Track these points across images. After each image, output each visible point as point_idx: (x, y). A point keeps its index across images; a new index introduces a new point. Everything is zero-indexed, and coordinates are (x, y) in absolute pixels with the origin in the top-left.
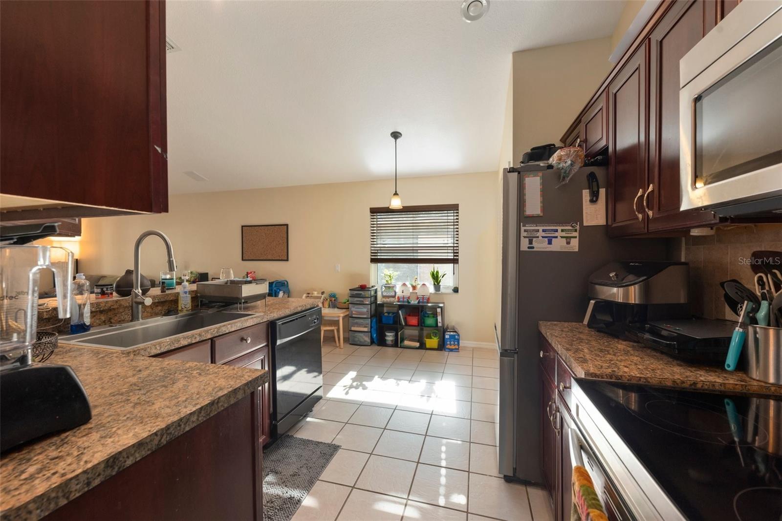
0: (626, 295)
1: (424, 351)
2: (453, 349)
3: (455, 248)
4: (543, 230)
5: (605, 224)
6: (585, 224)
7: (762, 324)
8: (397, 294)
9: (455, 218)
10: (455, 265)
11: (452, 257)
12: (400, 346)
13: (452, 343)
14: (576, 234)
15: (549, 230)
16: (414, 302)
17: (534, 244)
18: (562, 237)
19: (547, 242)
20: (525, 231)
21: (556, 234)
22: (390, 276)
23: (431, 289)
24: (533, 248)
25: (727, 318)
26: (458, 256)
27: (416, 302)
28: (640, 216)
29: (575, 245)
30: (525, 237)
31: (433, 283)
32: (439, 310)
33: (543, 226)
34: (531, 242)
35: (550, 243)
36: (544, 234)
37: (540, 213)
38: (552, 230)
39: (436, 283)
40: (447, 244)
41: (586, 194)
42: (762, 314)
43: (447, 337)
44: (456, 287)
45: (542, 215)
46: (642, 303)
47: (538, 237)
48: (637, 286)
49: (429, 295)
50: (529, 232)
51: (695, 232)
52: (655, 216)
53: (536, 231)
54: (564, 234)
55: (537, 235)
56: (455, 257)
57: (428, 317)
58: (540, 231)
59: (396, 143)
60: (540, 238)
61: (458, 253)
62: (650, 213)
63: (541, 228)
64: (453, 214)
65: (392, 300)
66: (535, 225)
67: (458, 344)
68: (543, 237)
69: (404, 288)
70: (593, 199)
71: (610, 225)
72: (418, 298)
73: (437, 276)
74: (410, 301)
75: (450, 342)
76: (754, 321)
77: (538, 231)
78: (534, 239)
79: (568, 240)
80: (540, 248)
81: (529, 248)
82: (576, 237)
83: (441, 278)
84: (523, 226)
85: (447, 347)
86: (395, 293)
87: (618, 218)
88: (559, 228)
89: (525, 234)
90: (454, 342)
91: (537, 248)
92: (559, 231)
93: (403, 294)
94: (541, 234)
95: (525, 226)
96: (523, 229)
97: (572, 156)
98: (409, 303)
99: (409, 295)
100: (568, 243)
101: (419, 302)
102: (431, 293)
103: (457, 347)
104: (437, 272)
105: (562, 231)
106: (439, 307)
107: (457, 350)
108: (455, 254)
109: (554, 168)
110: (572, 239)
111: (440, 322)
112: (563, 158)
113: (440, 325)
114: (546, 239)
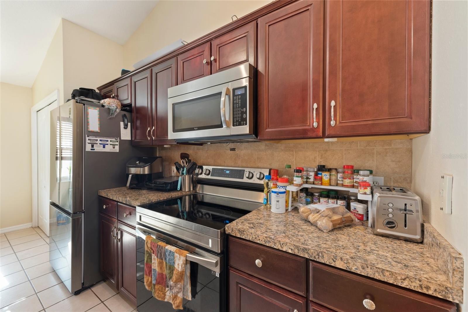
0: (144, 171)
4: (100, 140)
5: (130, 139)
6: (122, 139)
7: (185, 174)
14: (118, 143)
15: (103, 140)
17: (95, 147)
18: (110, 144)
19: (103, 147)
20: (89, 140)
21: (107, 143)
24: (94, 149)
25: (172, 175)
28: (149, 138)
29: (117, 149)
30: (89, 143)
33: (100, 138)
34: (93, 146)
35: (104, 147)
36: (101, 142)
37: (98, 130)
38: (105, 140)
41: (122, 124)
42: (185, 172)
45: (99, 132)
46: (150, 173)
47: (97, 144)
48: (147, 167)
50: (91, 140)
51: (165, 146)
52: (155, 139)
53: (96, 140)
54: (111, 143)
55: (97, 143)
58: (98, 140)
60: (98, 144)
62: (154, 138)
63: (99, 139)
66: (95, 137)
68: (100, 144)
70: (125, 127)
71: (133, 140)
76: (183, 174)
77: (97, 140)
78: (95, 145)
79: (114, 146)
80: (98, 150)
81: (91, 149)
82: (117, 145)
84: (87, 137)
87: (137, 138)
88: (109, 140)
89: (89, 141)
91: (96, 150)
92: (109, 141)
94: (99, 142)
95: (89, 137)
96: (87, 138)
97: (115, 104)
100: (114, 148)
105: (111, 141)
109: (105, 107)
110: (116, 146)
112: (110, 104)
114: (102, 145)
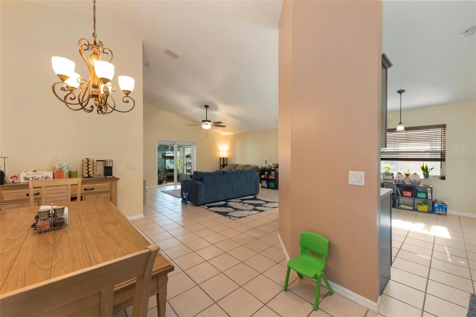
1: (417, 212)
2: (441, 214)
3: (442, 152)
8: (394, 178)
9: (443, 133)
10: (442, 162)
11: (440, 158)
12: (398, 207)
13: (441, 210)
16: (407, 183)
22: (388, 168)
23: (422, 177)
26: (445, 157)
27: (410, 184)
31: (423, 173)
32: (429, 189)
39: (425, 173)
40: (436, 149)
43: (435, 205)
44: (443, 176)
49: (420, 180)
56: (442, 158)
57: (420, 192)
59: (401, 96)
61: (445, 155)
64: (441, 131)
65: (391, 181)
67: (446, 211)
69: (399, 175)
72: (410, 181)
73: (427, 169)
74: (405, 183)
75: (439, 209)
83: (430, 170)
85: (436, 212)
86: (393, 178)
90: (442, 210)
93: (399, 178)
98: (404, 183)
99: (404, 179)
101: (412, 184)
102: (421, 179)
103: (445, 213)
104: (427, 167)
106: (429, 187)
107: (445, 215)
108: (442, 156)
111: (429, 196)
113: (429, 198)
